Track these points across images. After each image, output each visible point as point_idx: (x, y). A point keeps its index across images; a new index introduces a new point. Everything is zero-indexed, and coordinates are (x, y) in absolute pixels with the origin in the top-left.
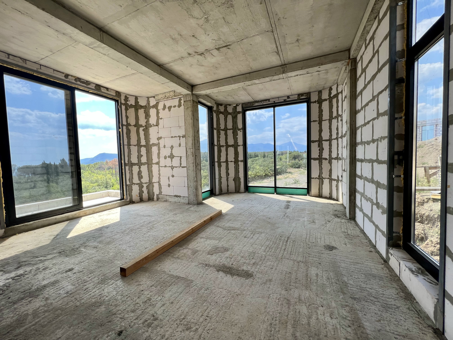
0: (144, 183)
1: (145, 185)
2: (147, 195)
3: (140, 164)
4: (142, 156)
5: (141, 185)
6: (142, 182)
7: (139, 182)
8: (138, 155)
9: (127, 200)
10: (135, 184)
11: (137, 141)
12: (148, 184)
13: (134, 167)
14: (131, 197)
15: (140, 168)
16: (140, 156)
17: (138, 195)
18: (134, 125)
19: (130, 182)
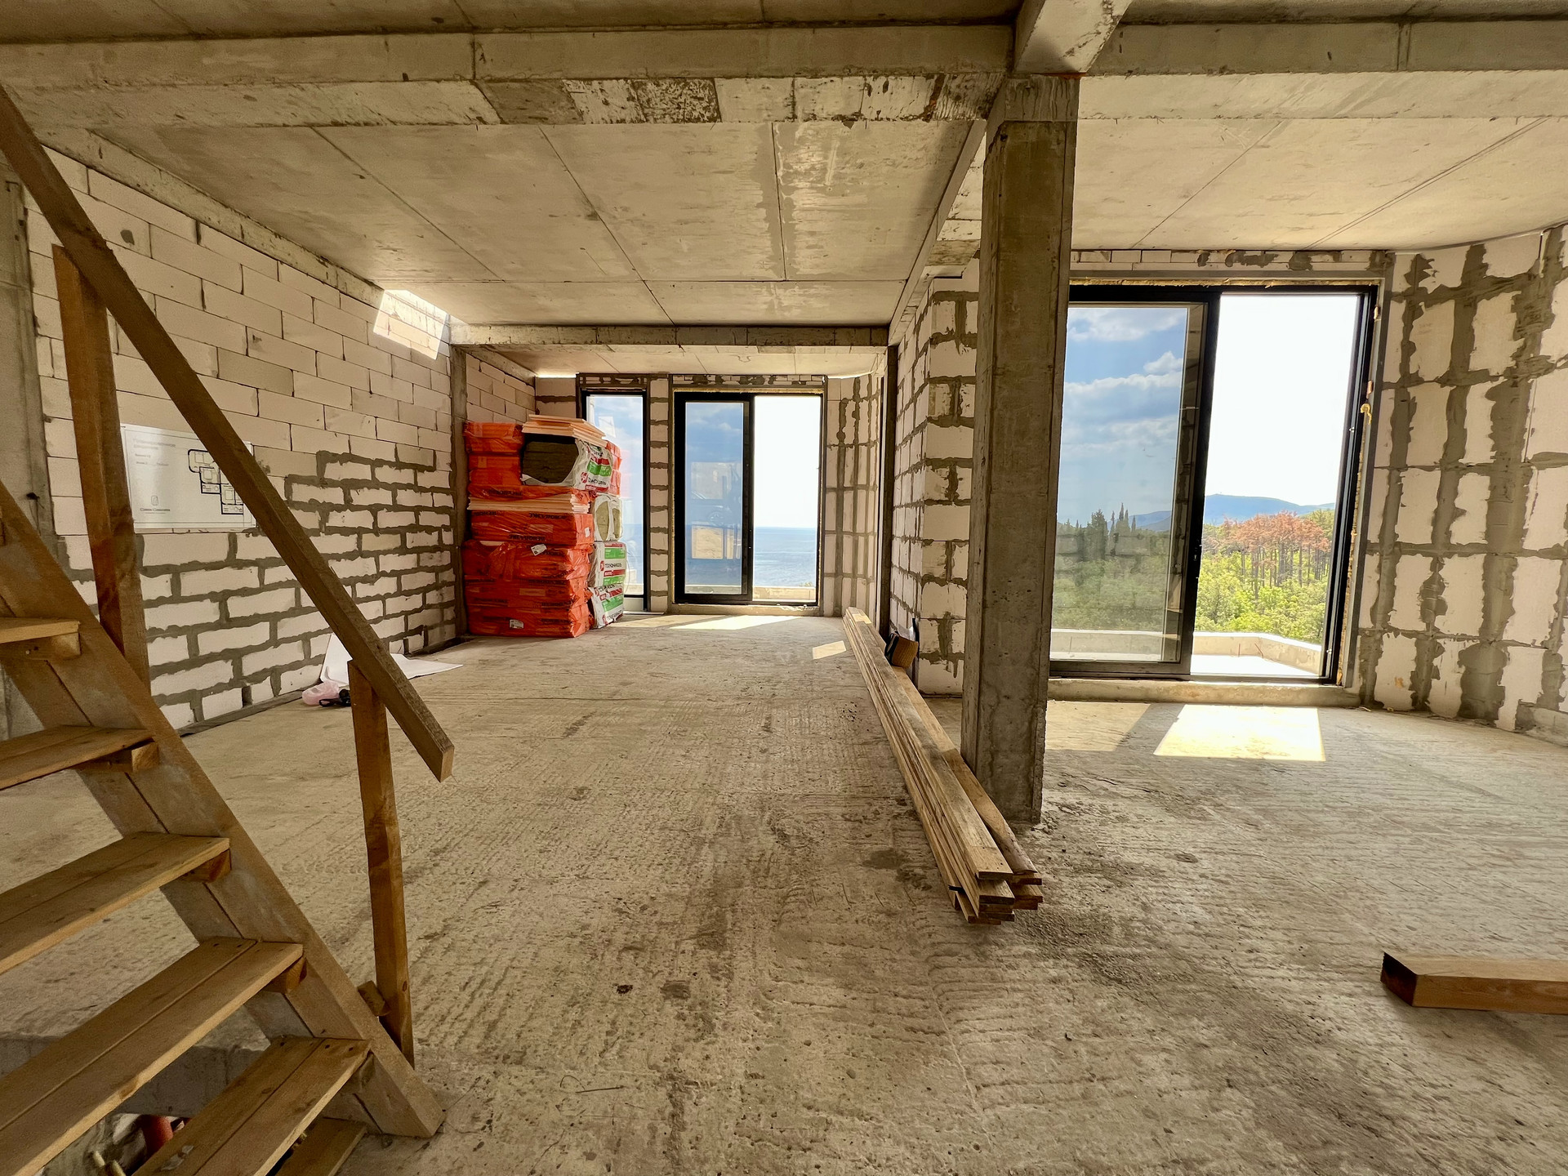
0: (1445, 636)
1: (1452, 649)
2: (1459, 691)
3: (1440, 549)
4: (1459, 513)
5: (1428, 645)
6: (1437, 630)
7: (1421, 627)
8: (1436, 512)
9: (1349, 690)
10: (1397, 632)
11: (1446, 446)
12: (1469, 644)
13: (1405, 559)
14: (1369, 683)
15: (1437, 565)
16: (1446, 513)
17: (1408, 682)
18: (1438, 380)
19: (1373, 620)
